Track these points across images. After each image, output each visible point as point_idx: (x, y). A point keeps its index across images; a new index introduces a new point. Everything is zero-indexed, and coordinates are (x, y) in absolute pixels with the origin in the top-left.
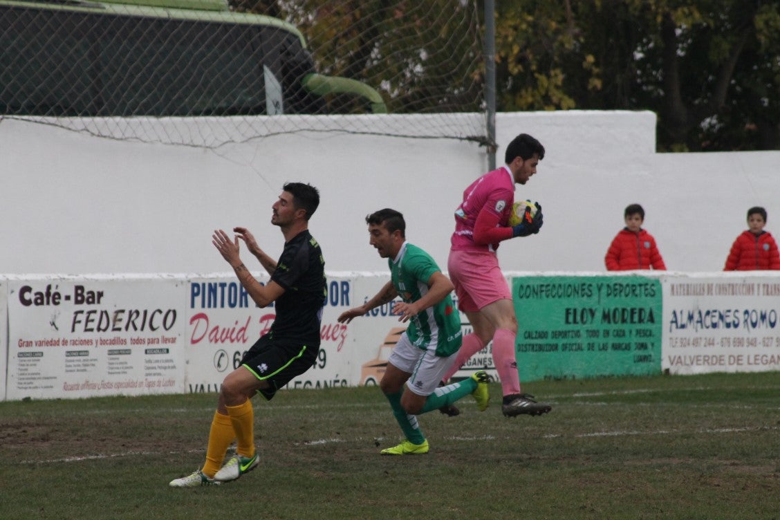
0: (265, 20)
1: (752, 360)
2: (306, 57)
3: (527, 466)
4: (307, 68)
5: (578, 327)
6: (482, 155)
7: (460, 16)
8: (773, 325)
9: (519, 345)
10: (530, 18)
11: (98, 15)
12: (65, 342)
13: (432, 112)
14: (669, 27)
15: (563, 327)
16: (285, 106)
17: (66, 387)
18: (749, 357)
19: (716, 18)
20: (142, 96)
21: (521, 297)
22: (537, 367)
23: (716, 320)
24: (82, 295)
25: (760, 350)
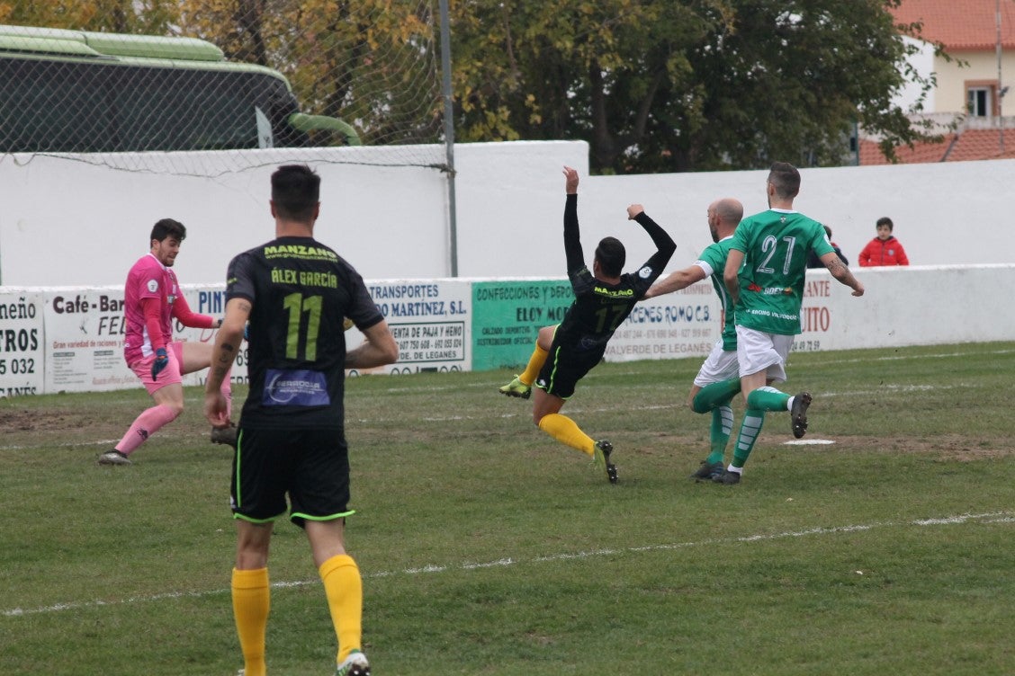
0: (255, 68)
1: (673, 348)
2: (290, 99)
3: (489, 441)
4: (292, 108)
5: (527, 324)
6: (443, 179)
7: (421, 63)
8: (689, 319)
9: (479, 340)
10: (479, 64)
11: (113, 67)
12: (93, 344)
13: (400, 143)
14: (595, 71)
15: (516, 324)
16: (275, 141)
17: (95, 382)
18: (670, 346)
19: (635, 62)
20: (152, 134)
21: (479, 299)
22: (494, 358)
23: (642, 316)
24: (106, 304)
25: (680, 340)
